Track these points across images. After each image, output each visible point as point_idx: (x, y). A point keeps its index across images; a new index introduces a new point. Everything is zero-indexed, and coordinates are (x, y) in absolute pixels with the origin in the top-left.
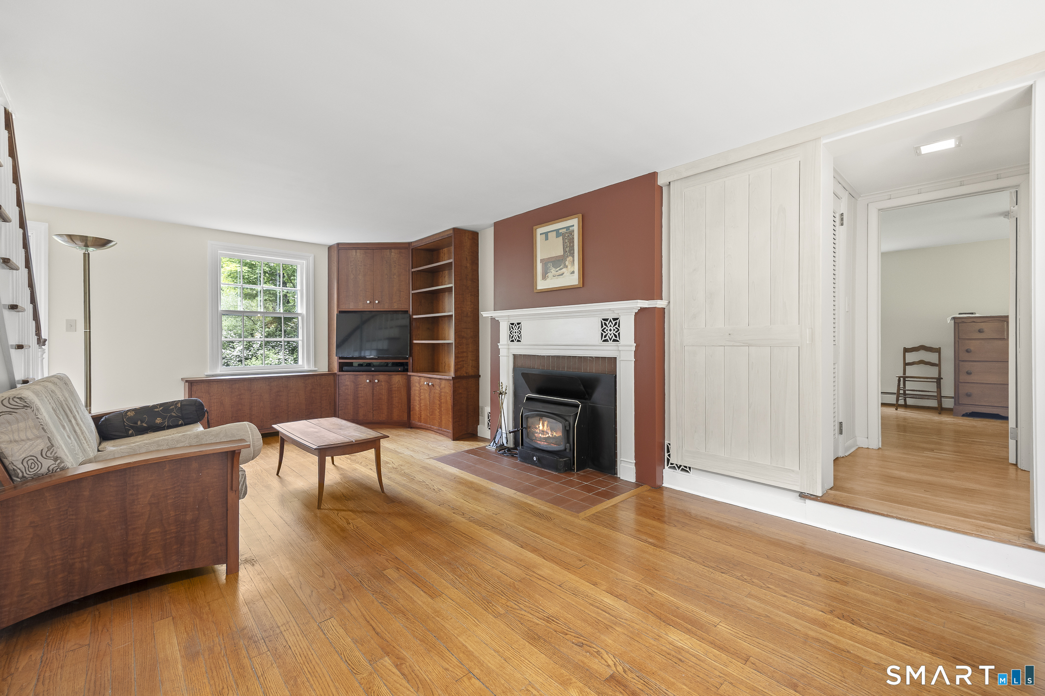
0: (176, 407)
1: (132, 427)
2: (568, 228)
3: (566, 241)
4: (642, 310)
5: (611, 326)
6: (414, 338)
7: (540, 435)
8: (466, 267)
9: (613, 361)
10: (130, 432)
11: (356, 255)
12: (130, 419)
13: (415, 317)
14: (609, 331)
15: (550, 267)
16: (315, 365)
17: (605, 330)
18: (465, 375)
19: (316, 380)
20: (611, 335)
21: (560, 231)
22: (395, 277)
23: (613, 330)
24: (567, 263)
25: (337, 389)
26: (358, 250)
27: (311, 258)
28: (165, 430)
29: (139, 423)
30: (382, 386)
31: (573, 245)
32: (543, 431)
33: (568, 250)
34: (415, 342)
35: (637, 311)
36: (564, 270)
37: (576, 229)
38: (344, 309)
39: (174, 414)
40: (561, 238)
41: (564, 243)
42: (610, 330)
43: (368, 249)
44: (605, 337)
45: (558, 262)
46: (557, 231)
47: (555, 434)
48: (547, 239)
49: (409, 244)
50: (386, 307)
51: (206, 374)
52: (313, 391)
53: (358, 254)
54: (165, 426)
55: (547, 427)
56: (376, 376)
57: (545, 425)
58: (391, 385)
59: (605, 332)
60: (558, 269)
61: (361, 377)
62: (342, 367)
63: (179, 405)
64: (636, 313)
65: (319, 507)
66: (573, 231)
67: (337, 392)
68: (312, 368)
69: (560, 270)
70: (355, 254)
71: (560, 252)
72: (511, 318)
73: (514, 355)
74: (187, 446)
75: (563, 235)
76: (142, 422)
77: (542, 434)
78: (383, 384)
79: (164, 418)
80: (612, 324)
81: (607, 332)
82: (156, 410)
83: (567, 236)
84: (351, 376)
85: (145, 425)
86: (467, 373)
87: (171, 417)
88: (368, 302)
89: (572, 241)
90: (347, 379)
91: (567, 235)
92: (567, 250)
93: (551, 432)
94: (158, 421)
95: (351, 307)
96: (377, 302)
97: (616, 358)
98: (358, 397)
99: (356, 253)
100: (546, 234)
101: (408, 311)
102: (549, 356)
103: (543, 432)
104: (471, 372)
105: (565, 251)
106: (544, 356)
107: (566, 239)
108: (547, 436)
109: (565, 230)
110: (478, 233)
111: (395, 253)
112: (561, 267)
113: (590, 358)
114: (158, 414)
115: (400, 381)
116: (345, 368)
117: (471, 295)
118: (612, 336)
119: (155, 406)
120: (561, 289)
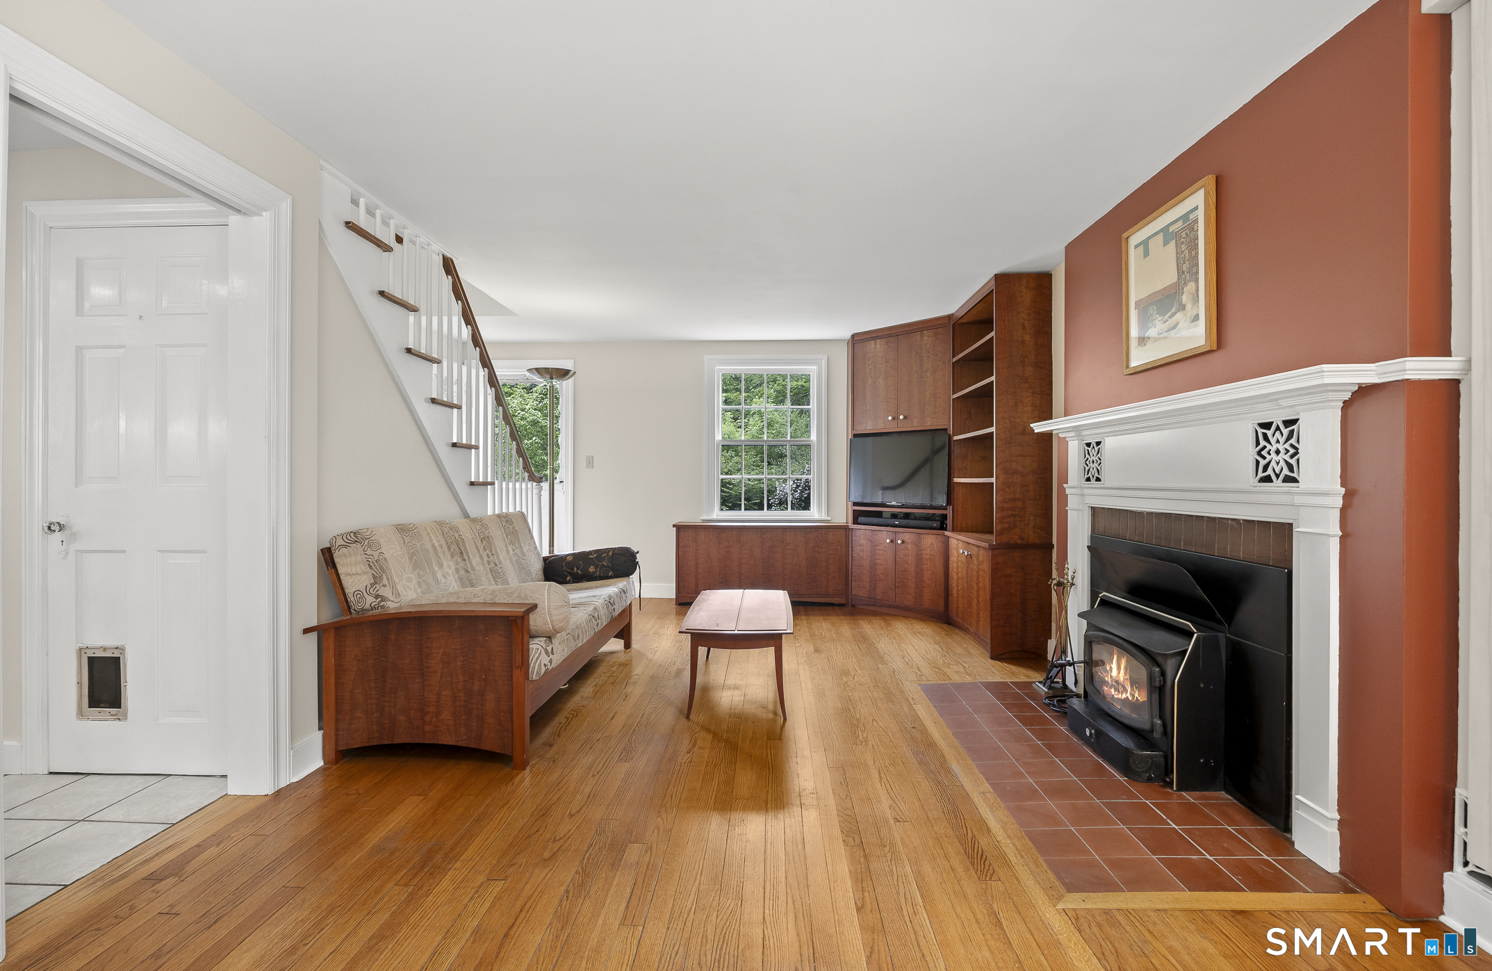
0: (608, 555)
1: (570, 573)
2: (1185, 217)
3: (1184, 247)
4: (1364, 392)
5: (1278, 441)
6: (956, 474)
7: (1113, 690)
8: (1023, 342)
9: (1284, 531)
10: (568, 578)
11: (875, 347)
12: (569, 563)
13: (956, 438)
14: (1273, 455)
15: (1152, 315)
16: (828, 514)
17: (1264, 453)
18: (1019, 542)
19: (820, 535)
20: (1278, 463)
21: (1171, 229)
22: (928, 374)
23: (1283, 451)
24: (1185, 298)
25: (850, 550)
26: (878, 341)
27: (823, 360)
28: (596, 580)
29: (575, 569)
30: (908, 550)
31: (1197, 253)
32: (1117, 682)
33: (1186, 270)
34: (956, 480)
35: (1347, 396)
36: (1179, 316)
37: (1201, 214)
38: (861, 429)
39: (605, 564)
40: (1173, 243)
41: (1179, 253)
42: (1278, 452)
43: (890, 336)
44: (1266, 468)
45: (1167, 301)
46: (1165, 230)
47: (1136, 695)
48: (1146, 254)
49: (950, 317)
50: (915, 424)
51: (702, 518)
52: (816, 549)
53: (877, 346)
54: (596, 577)
55: (1125, 673)
56: (901, 535)
57: (1122, 667)
58: (921, 550)
59: (1264, 458)
60: (1166, 317)
61: (880, 533)
62: (857, 516)
63: (611, 554)
64: (1345, 402)
65: (688, 717)
66: (1196, 221)
67: (850, 554)
68: (824, 517)
69: (1171, 317)
70: (873, 347)
71: (1171, 277)
72: (1085, 433)
73: (1093, 509)
74: (481, 603)
75: (1177, 235)
76: (578, 569)
77: (1115, 690)
78: (909, 546)
79: (596, 567)
80: (1282, 435)
81: (1268, 458)
82: (591, 557)
83: (1183, 237)
84: (868, 532)
85: (580, 572)
86: (1022, 539)
87: (603, 566)
88: (890, 418)
89: (1194, 246)
90: (862, 533)
91: (1184, 235)
92: (1185, 267)
93: (1132, 687)
94: (592, 569)
95: (869, 427)
96: (901, 417)
97: (1292, 524)
98: (876, 564)
99: (875, 344)
100: (1145, 243)
101: (946, 429)
102: (1152, 513)
103: (1117, 685)
104: (1032, 536)
105: (1180, 272)
106: (1141, 513)
107: (1183, 243)
108: (1124, 696)
109: (1180, 224)
110: (1051, 275)
111: (929, 337)
112: (1173, 310)
113: (1234, 523)
114: (591, 562)
115: (934, 543)
116: (861, 519)
117: (1033, 393)
118: (1282, 469)
119: (590, 553)
120: (1170, 360)
